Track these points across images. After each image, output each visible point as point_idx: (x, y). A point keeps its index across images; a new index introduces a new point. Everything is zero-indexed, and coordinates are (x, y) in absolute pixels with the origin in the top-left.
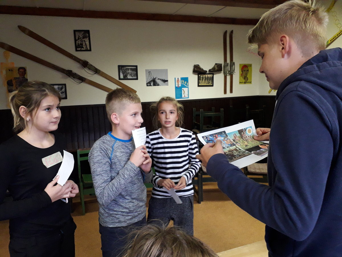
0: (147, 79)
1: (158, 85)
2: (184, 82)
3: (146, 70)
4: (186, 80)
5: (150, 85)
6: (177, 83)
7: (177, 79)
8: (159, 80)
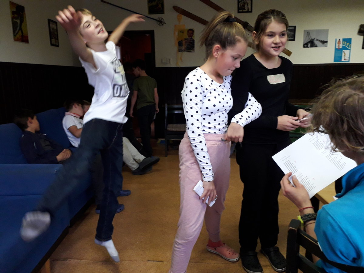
0: (304, 40)
1: (316, 46)
2: (347, 43)
3: (305, 31)
4: (348, 41)
5: (307, 47)
6: (337, 45)
7: (338, 40)
8: (318, 41)
